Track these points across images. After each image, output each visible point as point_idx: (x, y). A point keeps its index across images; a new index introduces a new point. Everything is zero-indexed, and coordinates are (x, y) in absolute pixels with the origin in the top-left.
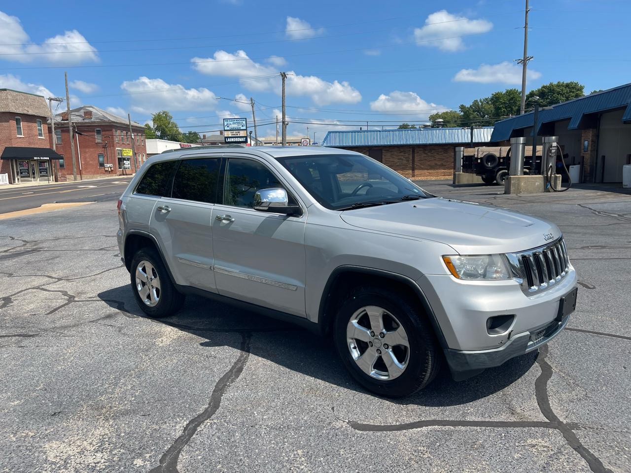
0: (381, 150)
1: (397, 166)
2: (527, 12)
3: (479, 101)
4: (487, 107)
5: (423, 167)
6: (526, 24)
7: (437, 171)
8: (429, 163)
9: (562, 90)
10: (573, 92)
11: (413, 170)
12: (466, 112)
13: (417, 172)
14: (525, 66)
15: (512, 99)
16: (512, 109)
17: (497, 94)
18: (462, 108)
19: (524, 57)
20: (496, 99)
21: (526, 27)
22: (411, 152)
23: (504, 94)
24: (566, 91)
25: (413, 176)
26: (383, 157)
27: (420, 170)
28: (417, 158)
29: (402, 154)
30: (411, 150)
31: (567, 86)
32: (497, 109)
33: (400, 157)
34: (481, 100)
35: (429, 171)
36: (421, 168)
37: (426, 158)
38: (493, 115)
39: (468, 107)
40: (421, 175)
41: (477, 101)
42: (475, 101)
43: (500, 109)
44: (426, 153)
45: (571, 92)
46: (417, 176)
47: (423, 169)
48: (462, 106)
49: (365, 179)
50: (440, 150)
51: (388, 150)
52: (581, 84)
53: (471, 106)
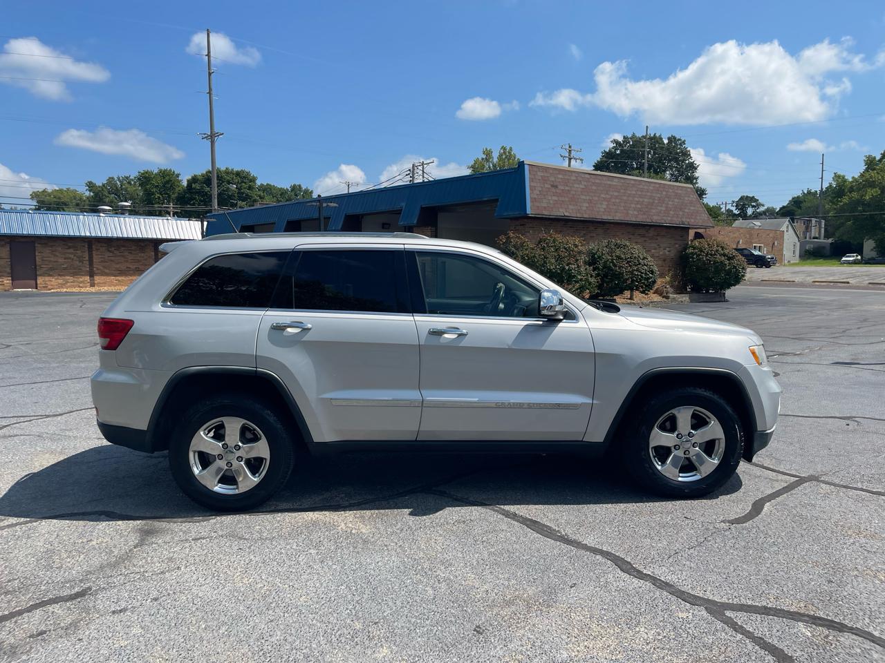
0: (34, 242)
1: (65, 269)
2: (210, 74)
3: (116, 179)
4: (131, 189)
5: (107, 271)
6: (210, 89)
7: (131, 278)
8: (118, 266)
9: (233, 179)
10: (245, 183)
11: (92, 275)
12: (98, 193)
13: (97, 279)
14: (213, 143)
15: (168, 182)
16: (169, 196)
17: (146, 173)
18: (91, 186)
19: (211, 132)
20: (145, 179)
21: (210, 93)
22: (87, 249)
23: (156, 174)
24: (236, 181)
25: (93, 285)
26: (37, 254)
27: (102, 275)
28: (96, 259)
29: (71, 251)
30: (87, 246)
31: (238, 174)
32: (148, 194)
33: (67, 255)
34: (119, 179)
35: (117, 278)
36: (106, 273)
37: (113, 258)
38: (142, 201)
39: (99, 187)
40: (104, 284)
41: (113, 178)
42: (110, 178)
43: (153, 194)
44: (110, 252)
45: (243, 182)
46: (99, 285)
47: (107, 275)
48: (90, 183)
49: (7, 288)
50: (133, 248)
51: (45, 244)
52: (253, 173)
53: (104, 185)
